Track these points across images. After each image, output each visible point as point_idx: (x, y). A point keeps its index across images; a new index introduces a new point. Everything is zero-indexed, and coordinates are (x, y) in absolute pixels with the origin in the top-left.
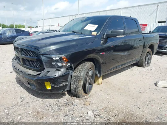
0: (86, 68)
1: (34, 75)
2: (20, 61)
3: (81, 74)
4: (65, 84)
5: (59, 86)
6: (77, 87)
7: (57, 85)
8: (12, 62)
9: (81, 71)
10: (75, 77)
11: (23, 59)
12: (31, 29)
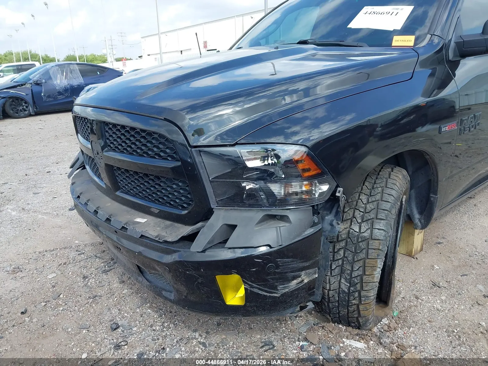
0: (391, 199)
1: (166, 242)
2: (99, 176)
3: (372, 228)
4: (306, 281)
5: (282, 290)
6: (358, 286)
7: (275, 288)
8: (69, 177)
9: (372, 215)
10: (343, 244)
11: (110, 169)
12: (124, 65)
